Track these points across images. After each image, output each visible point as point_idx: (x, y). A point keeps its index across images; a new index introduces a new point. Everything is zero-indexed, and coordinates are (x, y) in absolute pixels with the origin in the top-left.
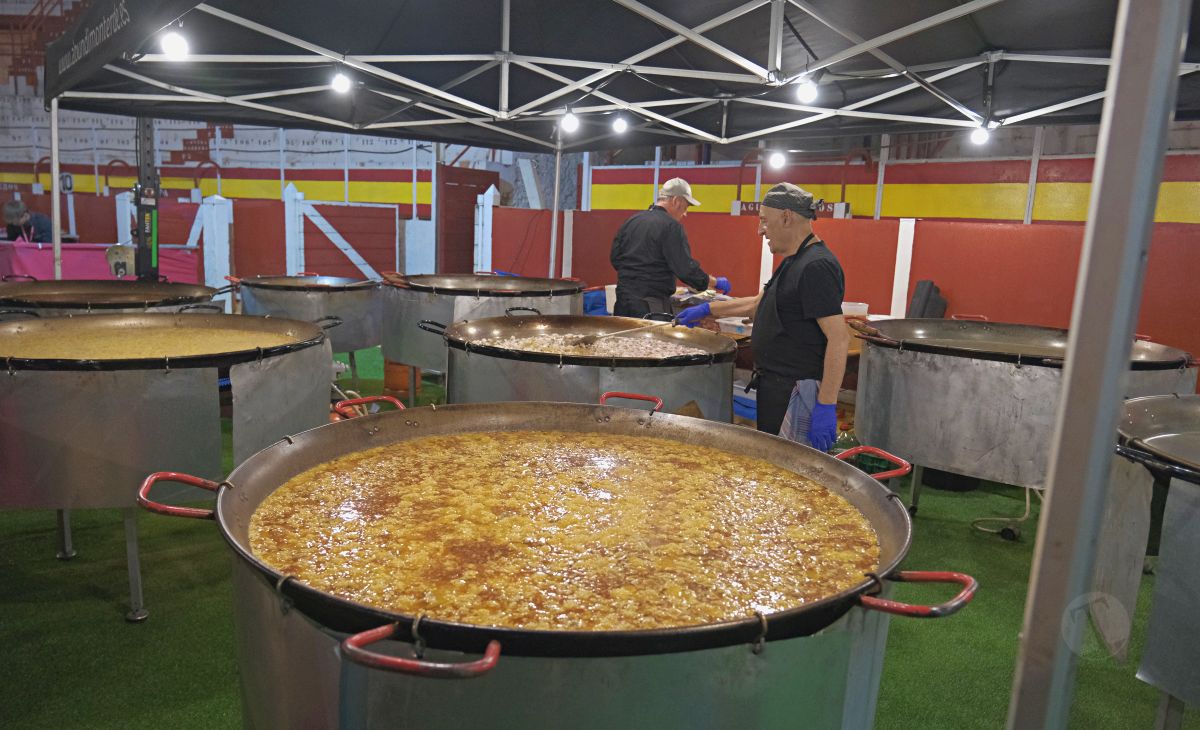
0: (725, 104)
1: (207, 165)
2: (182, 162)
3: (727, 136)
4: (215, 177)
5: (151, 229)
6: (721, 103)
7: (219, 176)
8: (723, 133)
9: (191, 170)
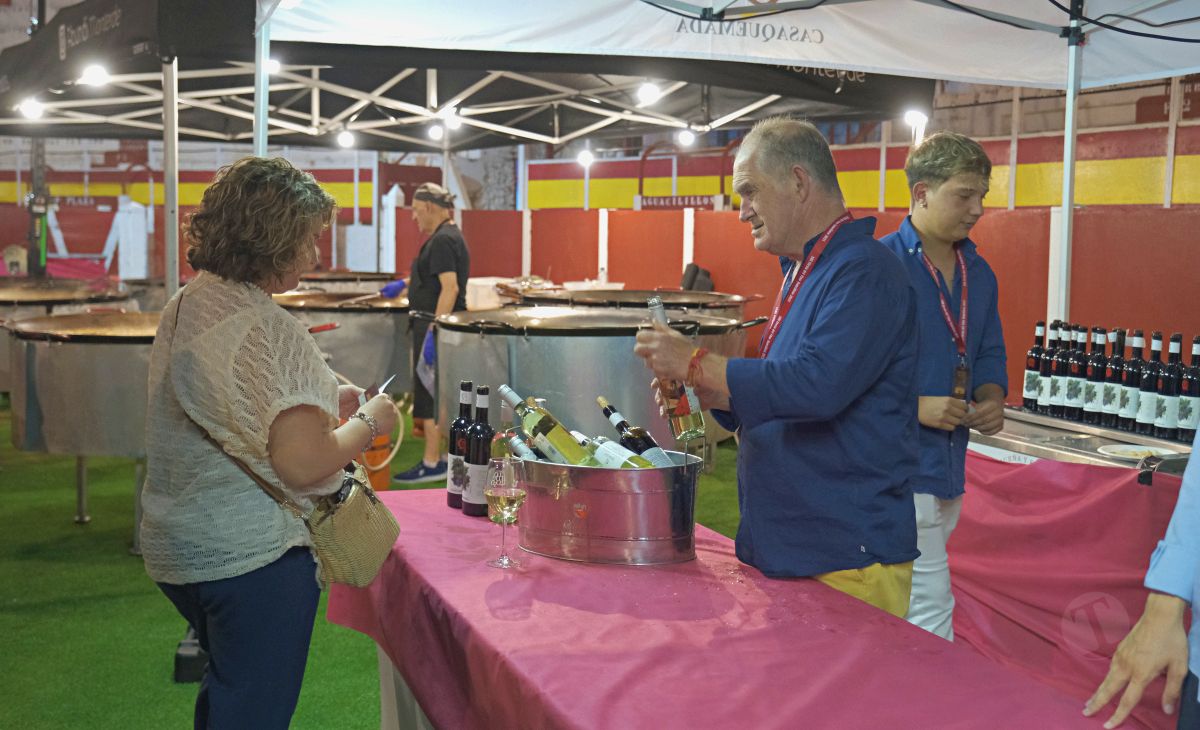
0: (556, 106)
1: (138, 168)
2: (115, 165)
3: (561, 135)
4: (147, 181)
5: (41, 233)
6: (552, 105)
7: (151, 180)
8: (557, 131)
9: (121, 174)
